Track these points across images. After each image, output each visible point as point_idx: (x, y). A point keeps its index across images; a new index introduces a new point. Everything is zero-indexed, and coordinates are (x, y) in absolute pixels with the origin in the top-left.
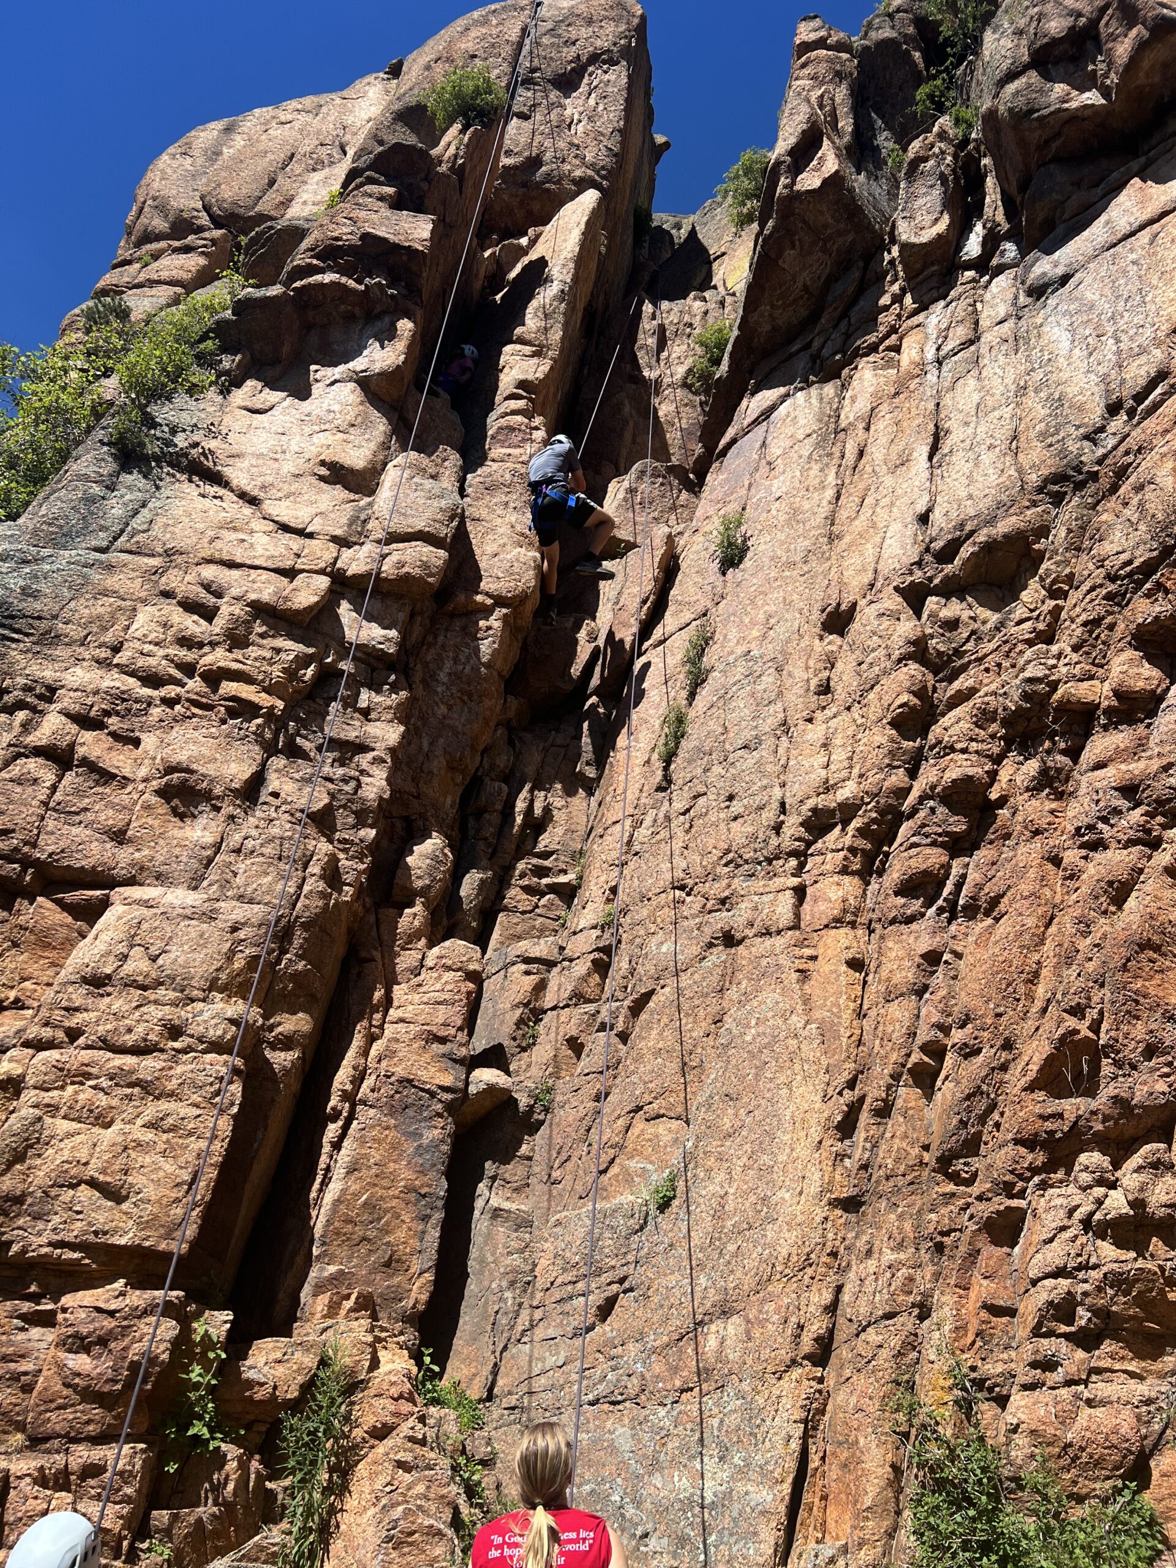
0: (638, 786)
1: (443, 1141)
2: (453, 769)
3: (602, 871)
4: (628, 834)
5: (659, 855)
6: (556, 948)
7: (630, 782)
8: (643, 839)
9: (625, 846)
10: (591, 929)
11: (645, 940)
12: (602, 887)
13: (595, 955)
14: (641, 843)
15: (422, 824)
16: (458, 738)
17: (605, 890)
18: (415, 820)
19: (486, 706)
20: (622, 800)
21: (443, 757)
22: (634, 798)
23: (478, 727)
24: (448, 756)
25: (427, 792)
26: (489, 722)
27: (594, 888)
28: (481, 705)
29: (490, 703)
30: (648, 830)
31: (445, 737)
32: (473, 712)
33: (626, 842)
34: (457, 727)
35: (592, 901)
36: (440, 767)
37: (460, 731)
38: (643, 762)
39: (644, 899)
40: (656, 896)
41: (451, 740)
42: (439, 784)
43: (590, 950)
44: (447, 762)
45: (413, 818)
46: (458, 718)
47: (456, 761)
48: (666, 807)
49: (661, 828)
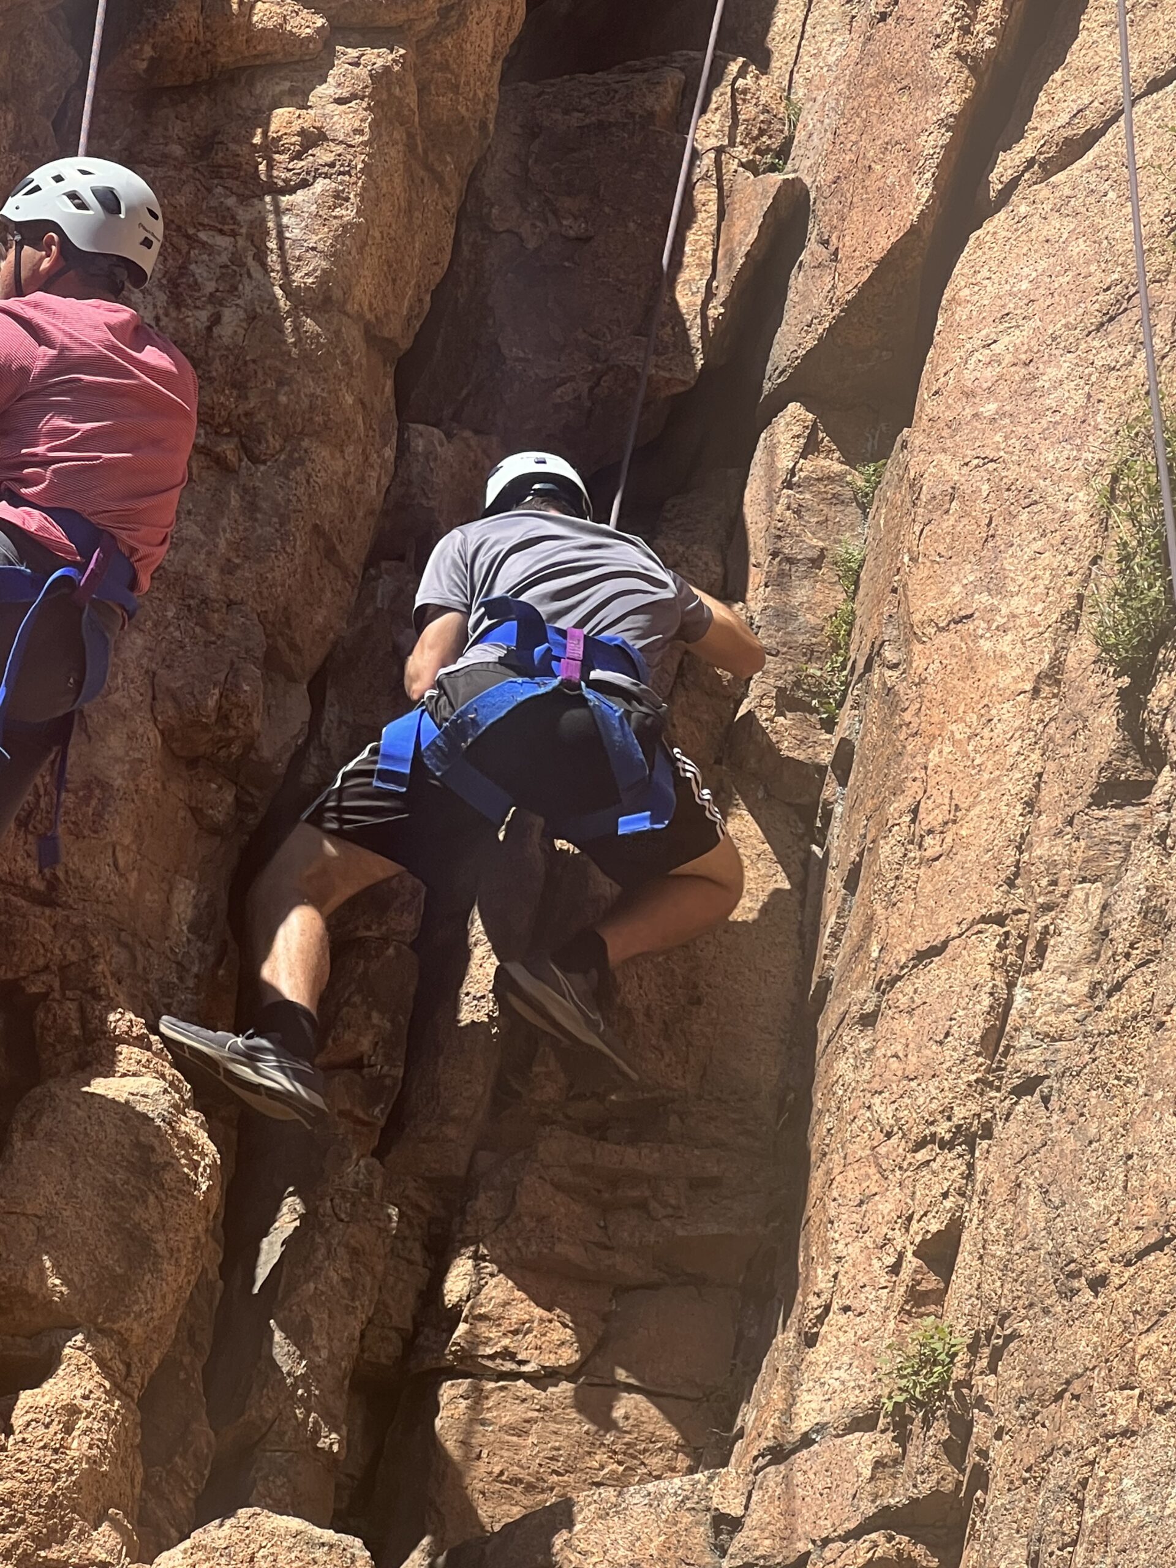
0: (1016, 784)
2: (192, 763)
3: (882, 1172)
4: (987, 1001)
5: (1129, 1081)
6: (698, 1523)
7: (980, 768)
8: (1052, 1018)
9: (978, 1054)
10: (850, 1429)
11: (1092, 1463)
12: (888, 1241)
13: (875, 1545)
14: (1047, 1035)
15: (74, 1014)
16: (206, 625)
17: (901, 1256)
18: (45, 996)
19: (320, 479)
20: (949, 854)
21: (149, 716)
22: (1000, 842)
23: (295, 572)
24: (169, 708)
25: (88, 874)
26: (339, 548)
27: (854, 1250)
28: (297, 473)
29: (339, 465)
30: (1072, 976)
31: (149, 623)
32: (264, 505)
33: (977, 1036)
34: (198, 578)
35: (846, 1309)
36: (141, 761)
37: (213, 595)
38: (1031, 676)
39: (1076, 1284)
40: (1129, 1264)
41: (177, 634)
42: (138, 836)
43: (851, 1525)
44: (162, 733)
45: (34, 989)
46: (202, 537)
47: (206, 727)
48: (1144, 872)
49: (1131, 964)
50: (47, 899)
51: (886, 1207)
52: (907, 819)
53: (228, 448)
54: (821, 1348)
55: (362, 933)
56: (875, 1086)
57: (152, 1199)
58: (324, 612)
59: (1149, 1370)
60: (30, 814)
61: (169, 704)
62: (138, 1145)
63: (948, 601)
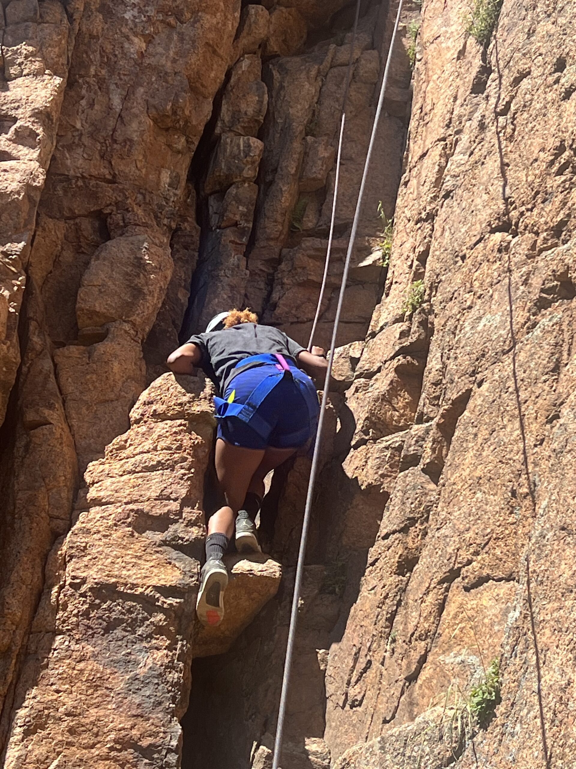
0: (451, 91)
1: (170, 667)
2: (167, 130)
3: (407, 233)
4: (437, 168)
5: (474, 185)
6: (346, 362)
7: (441, 88)
8: (457, 170)
9: (434, 187)
10: (394, 323)
11: (458, 320)
12: (408, 257)
13: (399, 360)
14: (454, 176)
15: (120, 218)
16: (167, 82)
17: (413, 261)
18: (110, 214)
19: (207, 25)
20: (431, 120)
21: (146, 115)
22: (445, 112)
23: (199, 60)
24: (154, 111)
25: (127, 171)
26: (218, 49)
27: (399, 262)
28: (198, 25)
29: (214, 21)
30: (464, 154)
31: (145, 84)
32: (187, 38)
33: (434, 180)
34: (163, 66)
35: (396, 282)
36: (144, 131)
37: (169, 71)
38: (457, 53)
39: (457, 259)
40: (472, 249)
41: (156, 86)
42: (145, 156)
43: (392, 355)
44: (153, 120)
45: (106, 212)
46: (164, 52)
47: (168, 116)
48: (481, 111)
49: (476, 144)
50: (112, 181)
51: (408, 245)
52: (419, 111)
53: (171, 20)
54: (389, 297)
55: (235, 180)
56: (406, 204)
57: (142, 275)
58: (214, 72)
59: (476, 284)
60: (104, 154)
61: (153, 110)
62: (136, 258)
63: (433, 32)
